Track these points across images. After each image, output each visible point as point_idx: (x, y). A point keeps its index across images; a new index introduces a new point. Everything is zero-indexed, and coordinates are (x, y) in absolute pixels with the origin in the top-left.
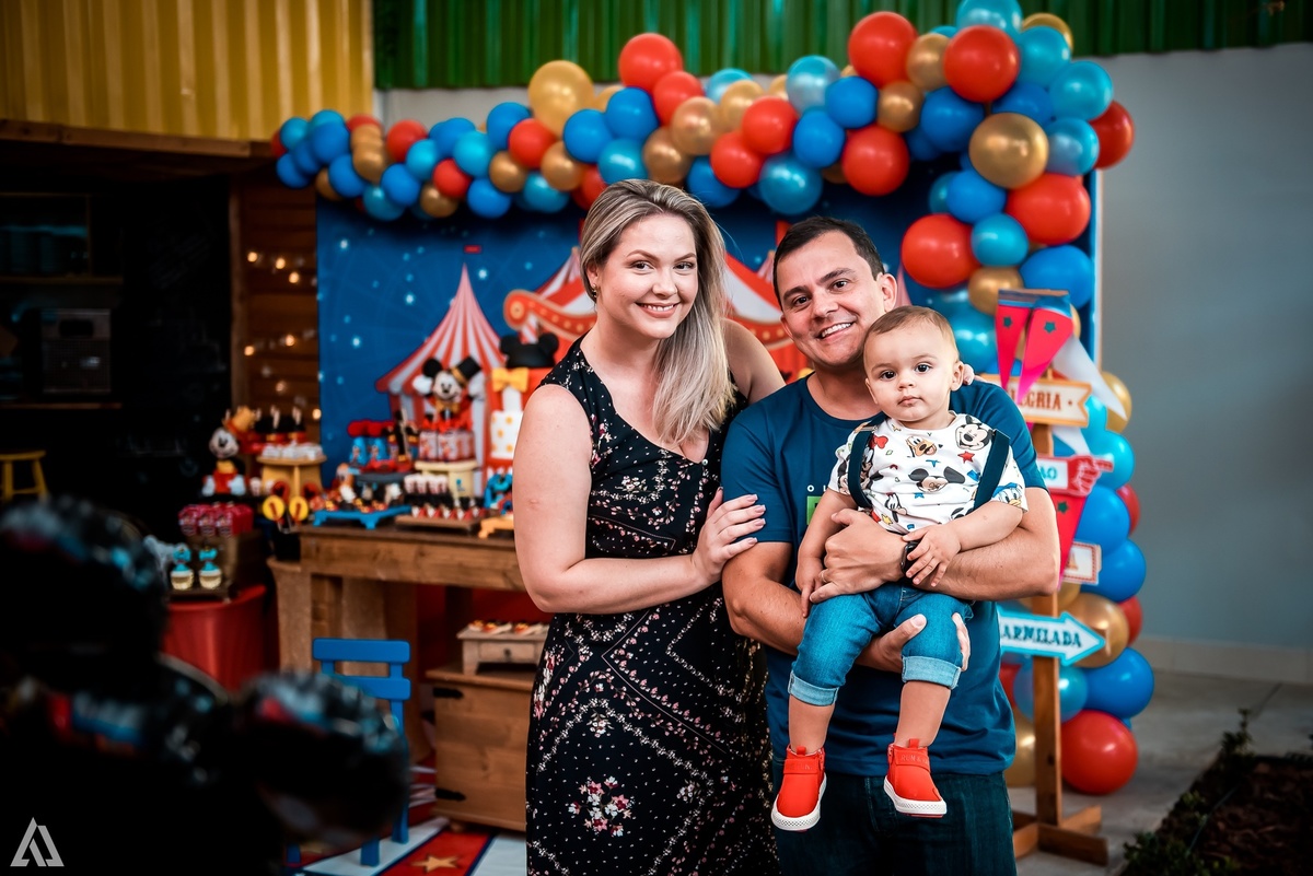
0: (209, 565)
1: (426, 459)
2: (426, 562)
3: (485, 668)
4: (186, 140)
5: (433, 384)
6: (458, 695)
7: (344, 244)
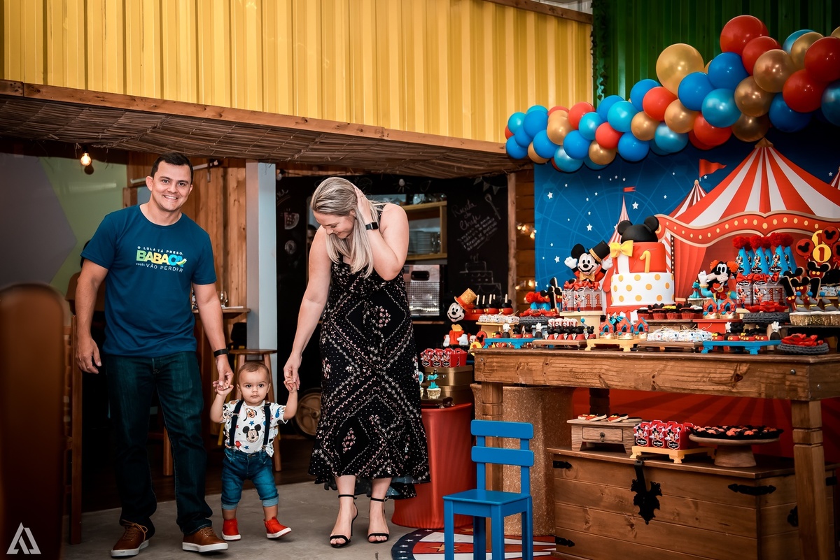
0: (433, 384)
1: (566, 309)
2: (549, 369)
3: (585, 447)
4: (463, 141)
5: (578, 262)
6: (568, 467)
7: (550, 195)
